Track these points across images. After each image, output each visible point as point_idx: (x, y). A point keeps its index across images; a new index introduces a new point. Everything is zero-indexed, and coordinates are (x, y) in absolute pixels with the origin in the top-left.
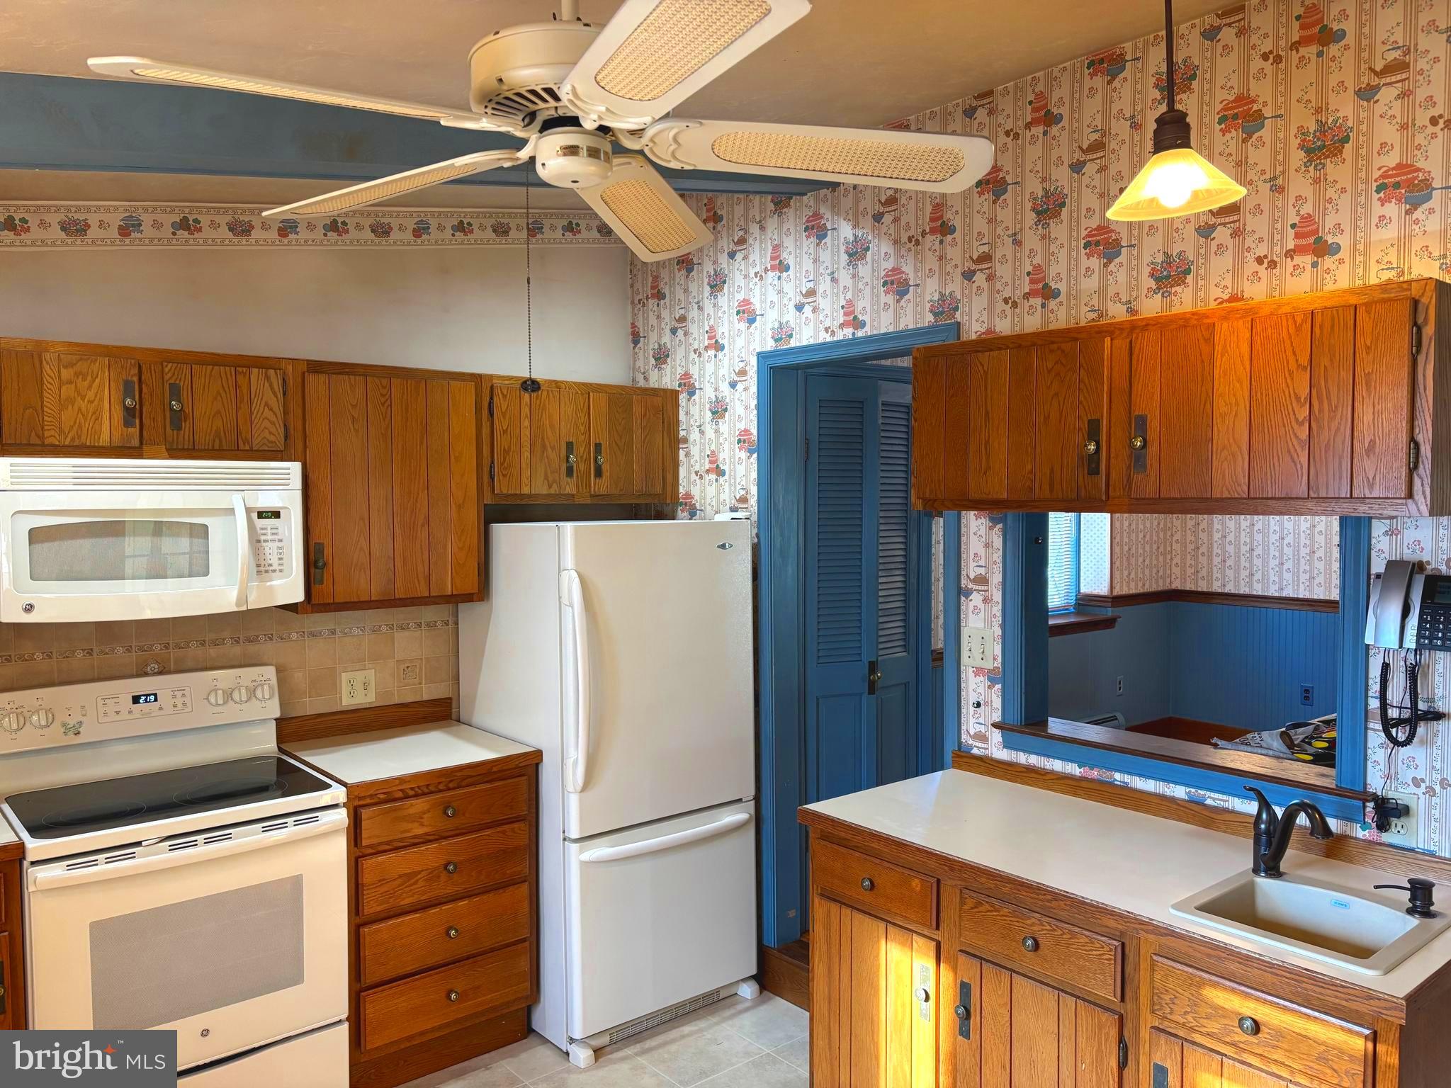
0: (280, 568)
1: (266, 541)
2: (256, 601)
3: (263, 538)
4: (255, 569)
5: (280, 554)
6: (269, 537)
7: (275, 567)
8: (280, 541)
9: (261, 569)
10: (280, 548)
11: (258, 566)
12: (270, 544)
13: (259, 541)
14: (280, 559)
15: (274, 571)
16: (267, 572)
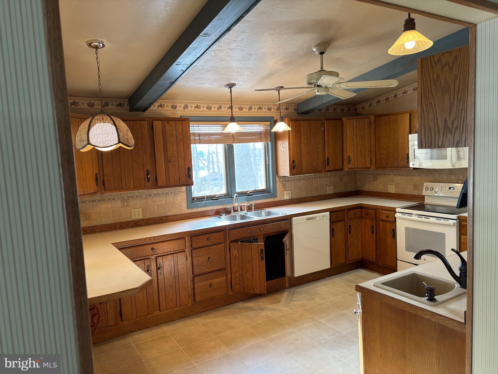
0: (464, 158)
1: (460, 151)
2: (457, 167)
3: (459, 150)
4: (458, 158)
5: (464, 154)
6: (461, 150)
7: (462, 158)
8: (464, 151)
9: (459, 158)
10: (464, 153)
11: (458, 157)
12: (461, 152)
13: (458, 151)
14: (464, 156)
15: (462, 159)
16: (460, 159)
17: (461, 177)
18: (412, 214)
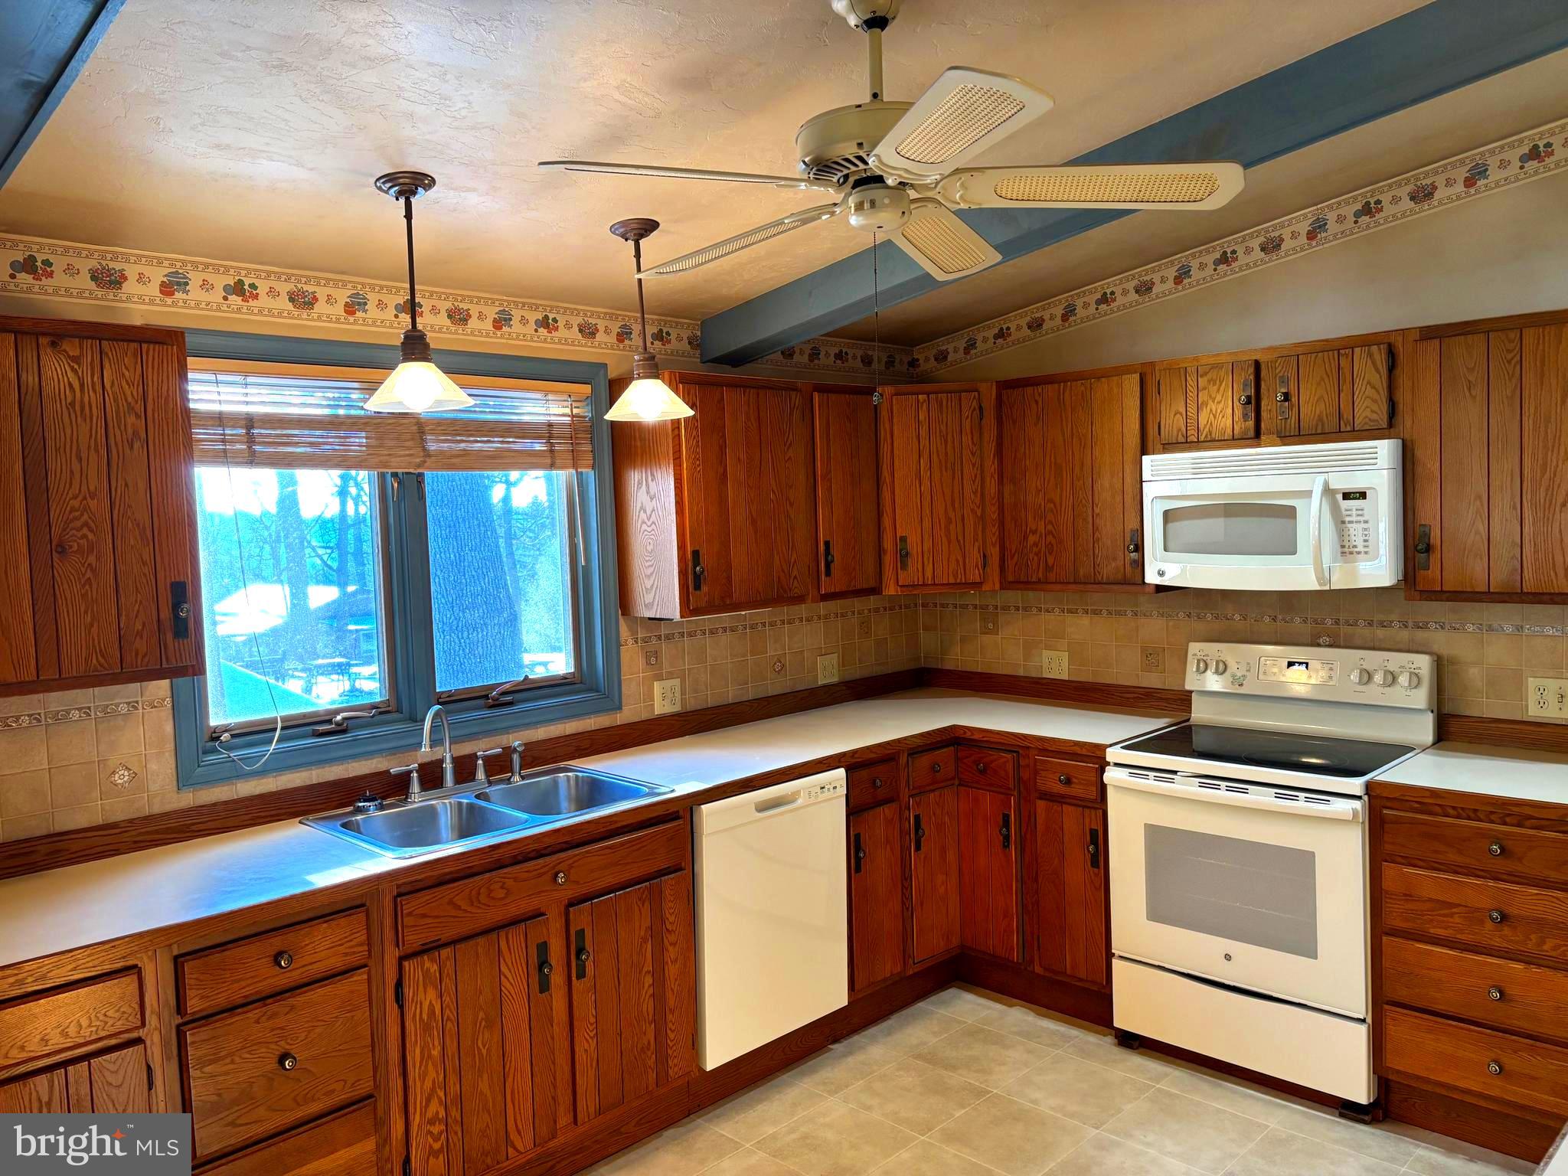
0: (1366, 550)
1: (1351, 522)
2: (1339, 582)
3: (1347, 519)
4: (1340, 550)
5: (1366, 535)
6: (1354, 519)
7: (1360, 548)
8: (1366, 522)
9: (1346, 550)
10: (1365, 529)
11: (1343, 547)
12: (1354, 525)
13: (1343, 522)
14: (1366, 541)
15: (1359, 553)
16: (1351, 553)
17: (1329, 622)
18: (1175, 772)
